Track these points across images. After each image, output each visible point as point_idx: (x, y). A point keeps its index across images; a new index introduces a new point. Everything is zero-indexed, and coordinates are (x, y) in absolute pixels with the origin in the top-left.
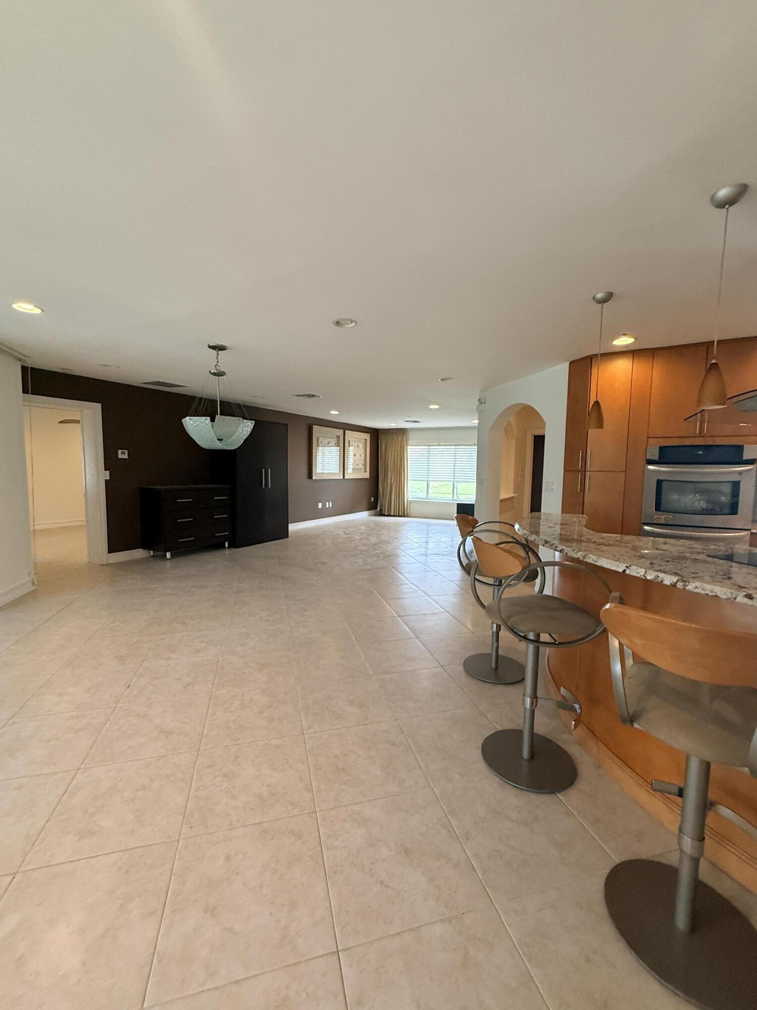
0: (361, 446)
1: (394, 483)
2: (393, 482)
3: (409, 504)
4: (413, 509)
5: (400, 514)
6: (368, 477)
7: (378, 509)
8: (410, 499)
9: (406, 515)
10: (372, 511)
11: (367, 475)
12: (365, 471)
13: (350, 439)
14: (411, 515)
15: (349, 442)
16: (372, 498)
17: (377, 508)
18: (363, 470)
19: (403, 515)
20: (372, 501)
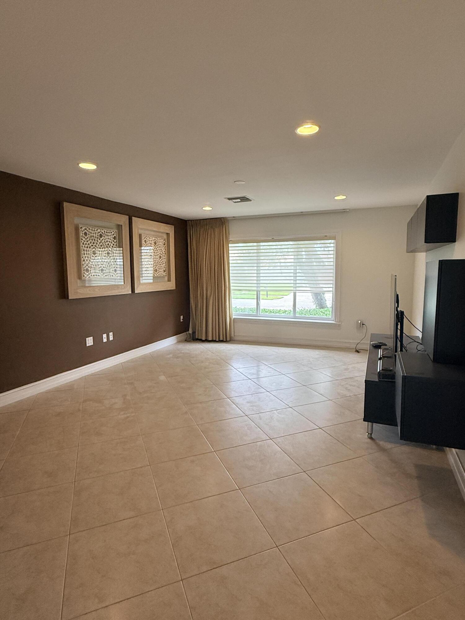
0: (161, 242)
1: (210, 296)
2: (209, 294)
3: (232, 324)
4: (239, 332)
5: (221, 339)
6: (174, 288)
7: (190, 331)
8: (234, 317)
9: (228, 339)
10: (182, 336)
11: (171, 285)
12: (169, 280)
13: (140, 232)
14: (236, 338)
15: (140, 236)
16: (182, 317)
17: (188, 330)
18: (166, 278)
19: (225, 340)
20: (181, 321)
